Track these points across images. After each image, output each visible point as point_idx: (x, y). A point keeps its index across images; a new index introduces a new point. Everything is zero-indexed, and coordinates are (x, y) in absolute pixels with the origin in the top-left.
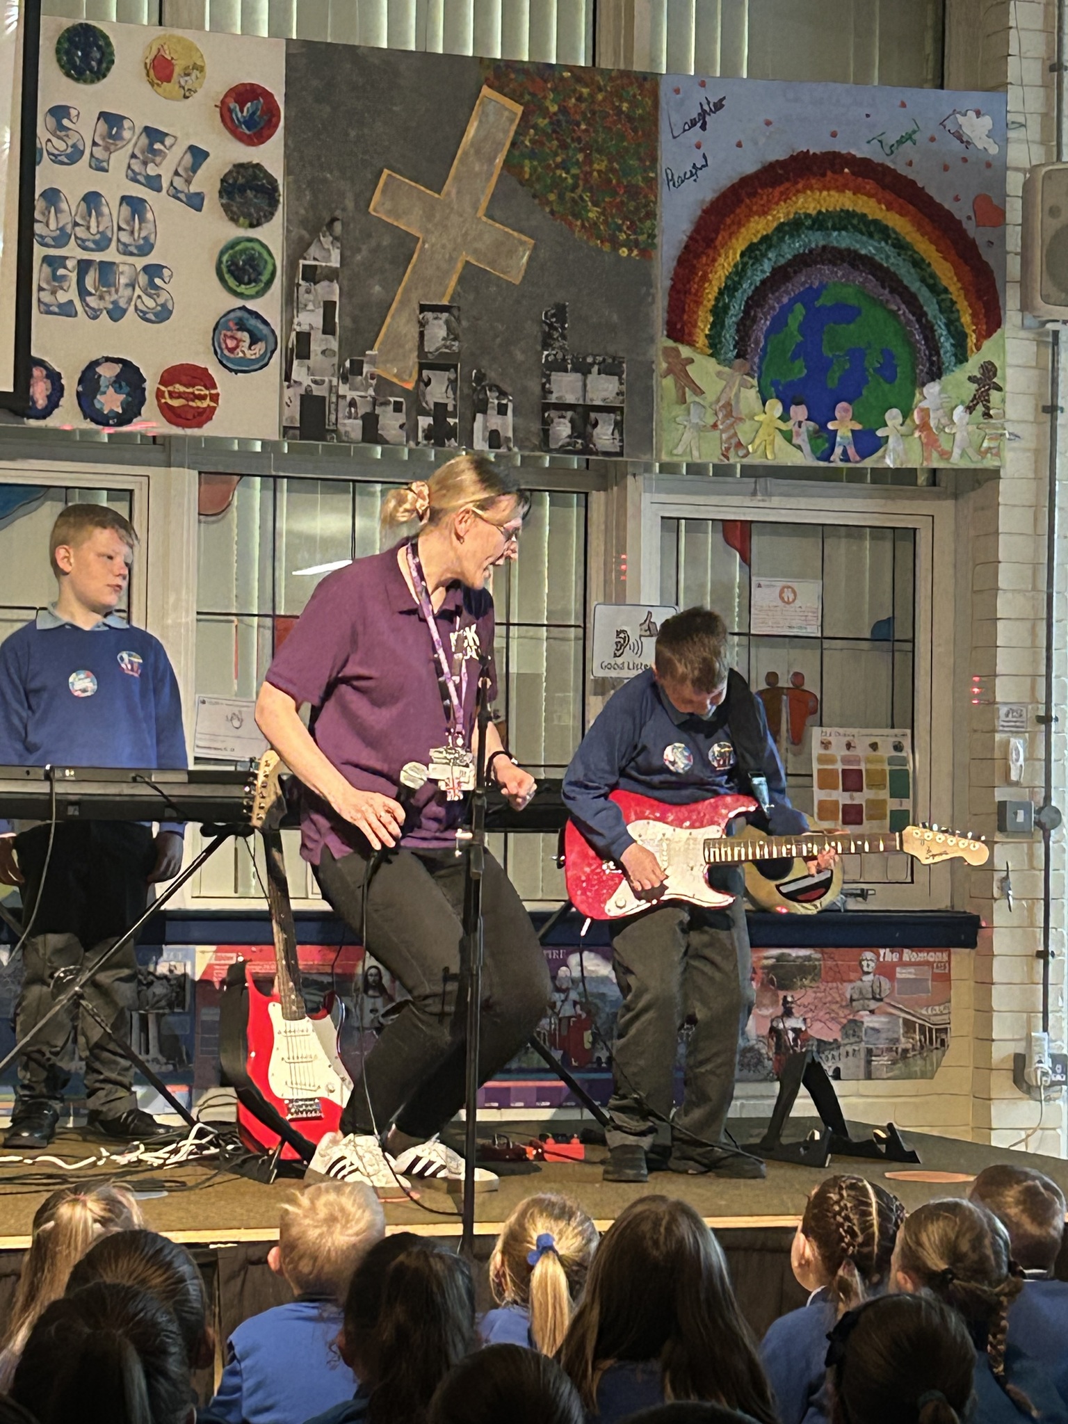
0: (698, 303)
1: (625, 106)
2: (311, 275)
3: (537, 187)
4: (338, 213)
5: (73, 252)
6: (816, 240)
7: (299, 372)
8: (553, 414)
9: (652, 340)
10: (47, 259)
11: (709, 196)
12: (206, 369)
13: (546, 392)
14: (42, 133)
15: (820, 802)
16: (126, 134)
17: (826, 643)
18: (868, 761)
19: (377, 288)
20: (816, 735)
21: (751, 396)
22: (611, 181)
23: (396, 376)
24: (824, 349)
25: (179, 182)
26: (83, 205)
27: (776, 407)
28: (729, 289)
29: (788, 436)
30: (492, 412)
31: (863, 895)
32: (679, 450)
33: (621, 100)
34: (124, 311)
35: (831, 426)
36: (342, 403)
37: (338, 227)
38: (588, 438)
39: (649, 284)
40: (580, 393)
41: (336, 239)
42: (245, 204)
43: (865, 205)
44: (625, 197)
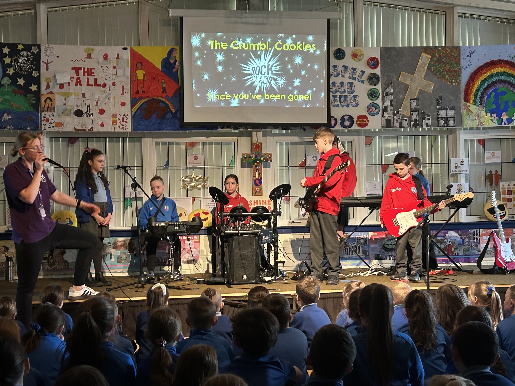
0: (471, 94)
1: (453, 54)
2: (387, 95)
3: (435, 72)
4: (392, 81)
5: (338, 94)
6: (497, 78)
7: (385, 115)
8: (440, 119)
9: (461, 102)
10: (333, 96)
11: (472, 71)
12: (366, 116)
13: (438, 115)
14: (331, 71)
15: (503, 198)
16: (348, 69)
17: (502, 164)
18: (513, 188)
19: (401, 96)
20: (501, 183)
21: (483, 112)
22: (450, 70)
23: (406, 114)
24: (499, 101)
25: (359, 78)
26: (340, 85)
27: (489, 114)
28: (478, 90)
29: (492, 120)
30: (427, 120)
31: (513, 217)
32: (468, 125)
33: (452, 52)
34: (349, 105)
36: (395, 121)
37: (392, 84)
38: (448, 124)
39: (460, 90)
40: (446, 114)
41: (392, 87)
42: (373, 81)
43: (507, 70)
44: (454, 73)
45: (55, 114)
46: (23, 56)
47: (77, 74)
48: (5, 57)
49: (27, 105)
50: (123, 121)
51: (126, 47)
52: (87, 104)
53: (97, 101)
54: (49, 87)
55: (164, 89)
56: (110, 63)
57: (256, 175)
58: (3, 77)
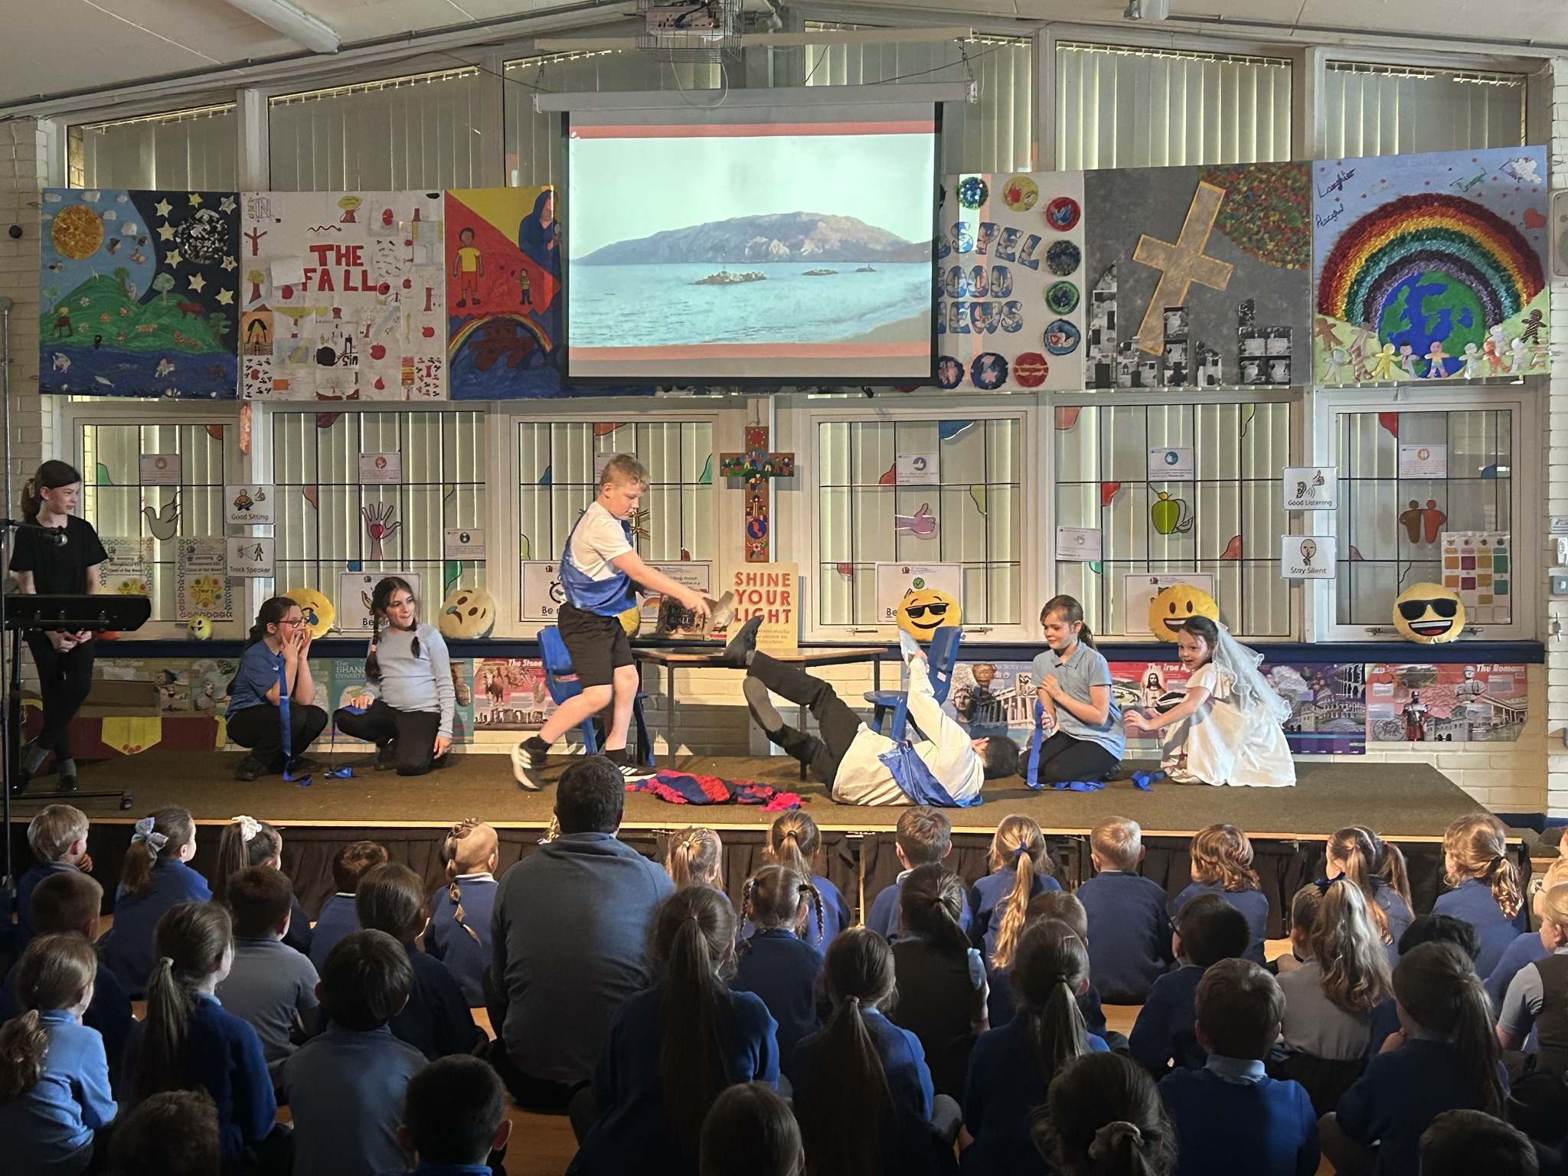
0: (1337, 292)
1: (1290, 182)
2: (1100, 298)
3: (1235, 235)
4: (1114, 262)
5: (967, 298)
6: (1416, 247)
7: (1094, 351)
8: (1247, 363)
9: (1309, 316)
11: (1345, 228)
12: (1040, 356)
13: (1243, 351)
14: (951, 239)
15: (1447, 577)
16: (996, 233)
17: (1451, 482)
18: (1480, 551)
19: (1139, 300)
20: (1445, 537)
21: (1374, 343)
22: (1279, 226)
23: (1151, 349)
24: (1423, 311)
25: (1024, 256)
26: (973, 274)
27: (1391, 349)
28: (1359, 282)
29: (1399, 365)
30: (1209, 365)
31: (1480, 632)
32: (1327, 378)
33: (1288, 179)
34: (996, 328)
35: (1427, 357)
36: (1120, 367)
37: (1115, 270)
38: (1269, 376)
39: (1306, 282)
40: (1263, 350)
41: (1114, 277)
42: (1061, 263)
43: (1449, 223)
44: (1290, 235)
45: (272, 359)
46: (200, 220)
47: (323, 261)
48: (162, 226)
49: (210, 340)
50: (429, 375)
51: (435, 192)
52: (345, 336)
53: (369, 326)
54: (259, 296)
55: (525, 293)
56: (397, 235)
57: (752, 508)
58: (157, 273)
